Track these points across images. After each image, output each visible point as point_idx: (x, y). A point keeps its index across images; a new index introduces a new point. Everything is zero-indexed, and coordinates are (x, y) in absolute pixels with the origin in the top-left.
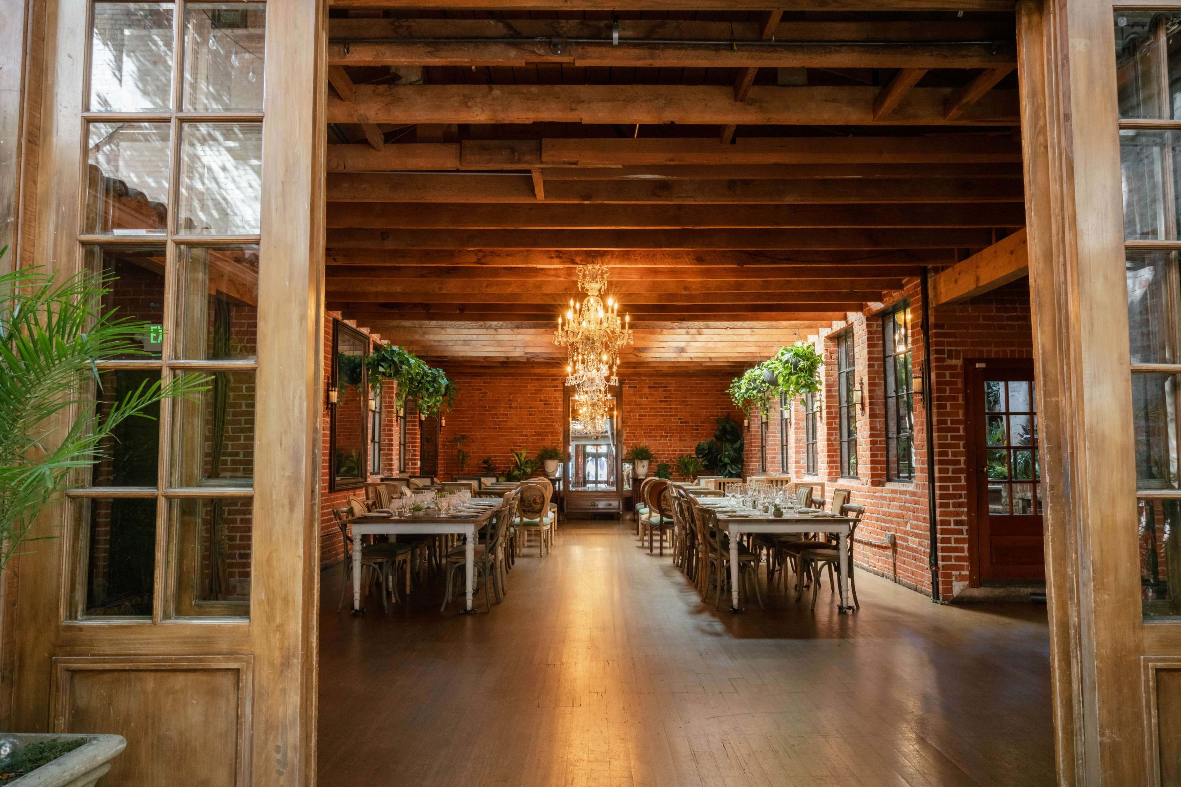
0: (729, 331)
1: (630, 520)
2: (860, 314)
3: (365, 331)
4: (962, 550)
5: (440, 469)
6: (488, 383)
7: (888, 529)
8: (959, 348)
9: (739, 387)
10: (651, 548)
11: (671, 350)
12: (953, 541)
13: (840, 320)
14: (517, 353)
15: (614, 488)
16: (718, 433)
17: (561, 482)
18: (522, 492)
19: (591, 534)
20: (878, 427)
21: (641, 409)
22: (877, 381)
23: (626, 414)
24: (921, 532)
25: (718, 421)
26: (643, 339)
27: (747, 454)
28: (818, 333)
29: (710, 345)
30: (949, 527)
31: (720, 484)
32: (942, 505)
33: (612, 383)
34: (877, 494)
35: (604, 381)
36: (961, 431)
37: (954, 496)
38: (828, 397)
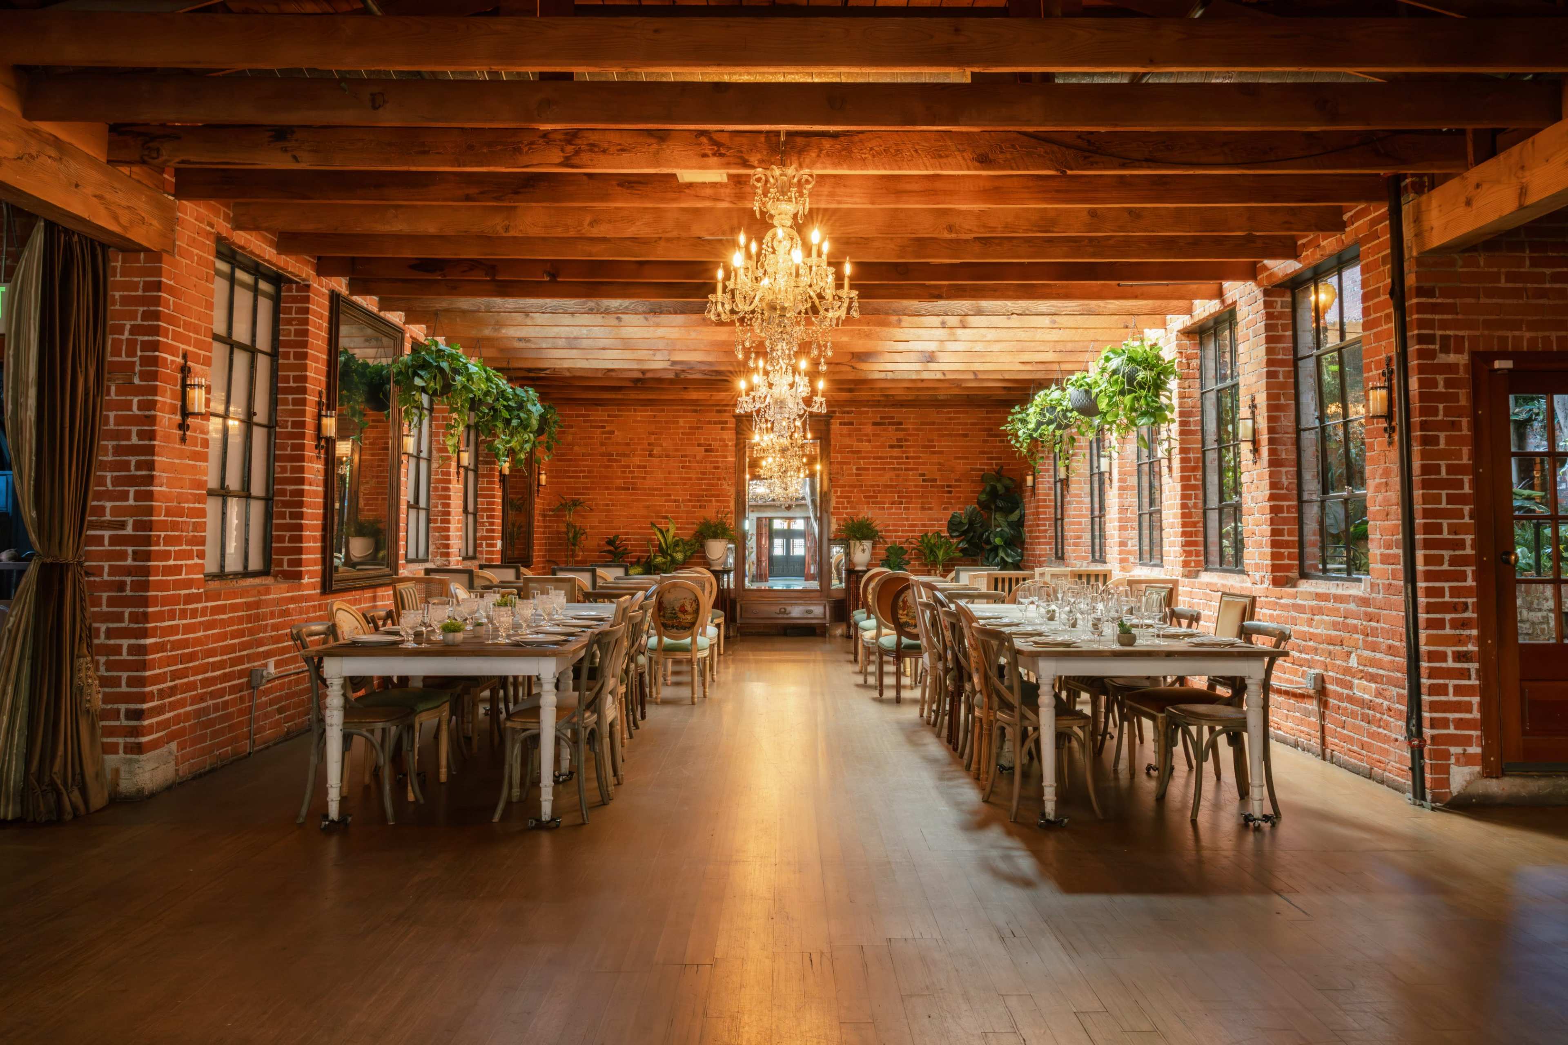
0: (1015, 321)
1: (842, 636)
2: (1251, 285)
3: (396, 317)
4: (1468, 708)
5: (538, 554)
6: (615, 416)
7: (1310, 664)
8: (1460, 333)
9: (1024, 421)
10: (881, 687)
11: (913, 357)
12: (1451, 690)
13: (1211, 298)
14: (658, 363)
15: (814, 585)
16: (983, 497)
17: (732, 575)
18: (660, 594)
19: (780, 661)
20: (1285, 482)
21: (859, 458)
22: (1282, 401)
23: (835, 466)
24: (1381, 672)
25: (983, 479)
26: (868, 336)
27: (1031, 532)
28: (1164, 325)
29: (979, 347)
30: (1444, 665)
31: (996, 580)
32: (1431, 624)
33: (815, 409)
34: (1282, 601)
35: (802, 405)
36: (1467, 486)
37: (1454, 608)
38: (1182, 433)
